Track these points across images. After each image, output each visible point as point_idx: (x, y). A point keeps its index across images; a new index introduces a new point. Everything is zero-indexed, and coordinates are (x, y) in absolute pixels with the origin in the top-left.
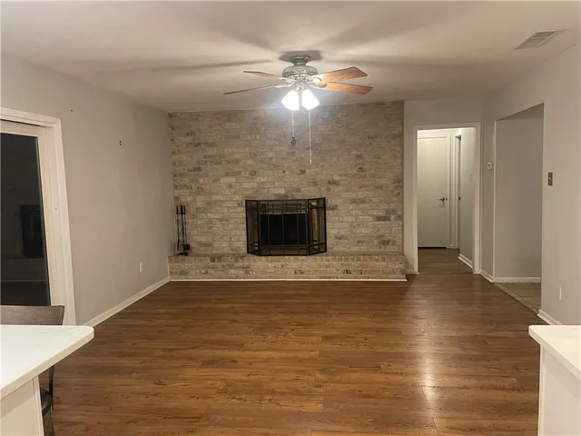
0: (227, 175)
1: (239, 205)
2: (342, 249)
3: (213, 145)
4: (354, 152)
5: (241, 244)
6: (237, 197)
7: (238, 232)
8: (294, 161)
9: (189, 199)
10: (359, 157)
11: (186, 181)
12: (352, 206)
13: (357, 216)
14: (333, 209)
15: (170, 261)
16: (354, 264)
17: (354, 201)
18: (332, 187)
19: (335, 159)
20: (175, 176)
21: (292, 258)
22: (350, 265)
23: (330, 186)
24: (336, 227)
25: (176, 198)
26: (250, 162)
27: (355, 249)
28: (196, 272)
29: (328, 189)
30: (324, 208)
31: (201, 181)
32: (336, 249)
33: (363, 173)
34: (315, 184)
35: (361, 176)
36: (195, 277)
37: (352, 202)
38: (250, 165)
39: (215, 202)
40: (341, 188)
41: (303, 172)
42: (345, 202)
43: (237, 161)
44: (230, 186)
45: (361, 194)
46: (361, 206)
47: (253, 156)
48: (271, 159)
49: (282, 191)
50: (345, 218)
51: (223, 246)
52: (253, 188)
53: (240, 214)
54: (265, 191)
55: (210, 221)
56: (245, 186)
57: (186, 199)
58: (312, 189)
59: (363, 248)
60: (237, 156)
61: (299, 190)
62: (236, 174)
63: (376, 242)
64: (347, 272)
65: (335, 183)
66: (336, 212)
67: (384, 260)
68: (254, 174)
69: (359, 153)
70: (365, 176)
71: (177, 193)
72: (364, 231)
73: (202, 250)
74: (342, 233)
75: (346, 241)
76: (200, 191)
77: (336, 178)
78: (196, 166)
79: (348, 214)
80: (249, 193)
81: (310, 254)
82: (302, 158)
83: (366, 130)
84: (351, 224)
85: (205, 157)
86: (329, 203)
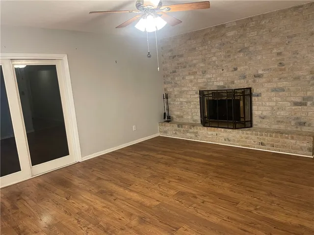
0: (189, 74)
1: (196, 93)
2: (264, 126)
3: (182, 56)
4: (275, 51)
5: (198, 117)
6: (195, 88)
7: (196, 110)
8: (230, 61)
9: (171, 90)
10: (279, 54)
11: (169, 79)
12: (273, 93)
13: (277, 101)
14: (258, 96)
15: (159, 125)
16: (267, 139)
17: (274, 90)
18: (257, 80)
19: (259, 57)
20: (164, 76)
21: (223, 130)
22: (264, 139)
23: (255, 79)
24: (260, 109)
25: (165, 90)
26: (202, 65)
27: (275, 127)
28: (171, 132)
29: (254, 81)
30: (251, 95)
31: (176, 79)
32: (260, 125)
33: (283, 67)
34: (244, 77)
35: (281, 70)
36: (169, 135)
37: (273, 91)
38: (202, 67)
39: (184, 91)
40: (264, 80)
41: (236, 69)
42: (267, 91)
43: (195, 65)
44: (191, 81)
45: (281, 84)
46: (281, 93)
47: (204, 60)
48: (214, 62)
49: (221, 84)
50: (268, 103)
51: (188, 118)
52: (204, 82)
53: (197, 99)
54: (211, 83)
55: (181, 103)
56: (199, 81)
57: (169, 90)
58: (242, 81)
59: (282, 127)
60: (195, 62)
61: (233, 82)
62: (194, 73)
63: (293, 123)
64: (262, 144)
65: (259, 76)
66: (260, 98)
67: (292, 138)
68: (204, 72)
69: (279, 51)
70: (284, 70)
71: (166, 86)
72: (283, 113)
73: (178, 120)
74: (265, 113)
75: (268, 120)
76: (176, 85)
77: (260, 72)
78: (174, 70)
79: (270, 99)
80: (201, 85)
81: (235, 128)
82: (235, 59)
83: (286, 31)
84: (272, 107)
85: (178, 64)
86: (255, 91)
